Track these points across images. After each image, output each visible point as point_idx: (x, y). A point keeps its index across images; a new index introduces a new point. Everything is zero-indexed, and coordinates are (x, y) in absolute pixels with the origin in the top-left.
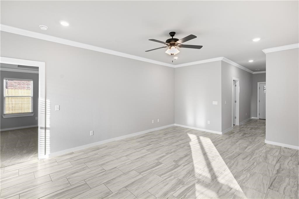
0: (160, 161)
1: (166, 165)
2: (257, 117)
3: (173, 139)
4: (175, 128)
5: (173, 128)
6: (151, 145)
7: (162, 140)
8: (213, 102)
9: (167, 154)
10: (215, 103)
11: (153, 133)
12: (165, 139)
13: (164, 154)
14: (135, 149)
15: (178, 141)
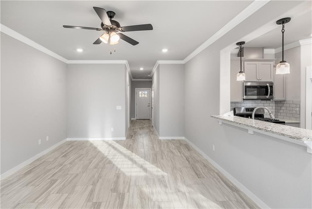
0: (94, 201)
1: (108, 203)
2: (135, 118)
3: (81, 160)
4: (71, 144)
5: (69, 145)
6: (56, 181)
7: (68, 166)
8: (117, 107)
9: (94, 184)
10: (119, 108)
11: (43, 161)
12: (71, 164)
13: (90, 187)
14: (33, 202)
15: (92, 161)
